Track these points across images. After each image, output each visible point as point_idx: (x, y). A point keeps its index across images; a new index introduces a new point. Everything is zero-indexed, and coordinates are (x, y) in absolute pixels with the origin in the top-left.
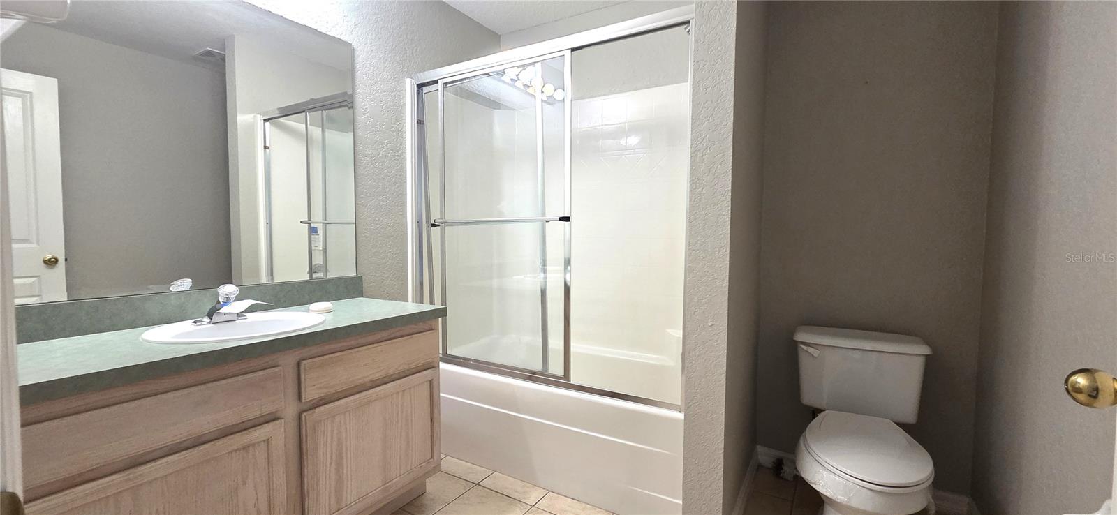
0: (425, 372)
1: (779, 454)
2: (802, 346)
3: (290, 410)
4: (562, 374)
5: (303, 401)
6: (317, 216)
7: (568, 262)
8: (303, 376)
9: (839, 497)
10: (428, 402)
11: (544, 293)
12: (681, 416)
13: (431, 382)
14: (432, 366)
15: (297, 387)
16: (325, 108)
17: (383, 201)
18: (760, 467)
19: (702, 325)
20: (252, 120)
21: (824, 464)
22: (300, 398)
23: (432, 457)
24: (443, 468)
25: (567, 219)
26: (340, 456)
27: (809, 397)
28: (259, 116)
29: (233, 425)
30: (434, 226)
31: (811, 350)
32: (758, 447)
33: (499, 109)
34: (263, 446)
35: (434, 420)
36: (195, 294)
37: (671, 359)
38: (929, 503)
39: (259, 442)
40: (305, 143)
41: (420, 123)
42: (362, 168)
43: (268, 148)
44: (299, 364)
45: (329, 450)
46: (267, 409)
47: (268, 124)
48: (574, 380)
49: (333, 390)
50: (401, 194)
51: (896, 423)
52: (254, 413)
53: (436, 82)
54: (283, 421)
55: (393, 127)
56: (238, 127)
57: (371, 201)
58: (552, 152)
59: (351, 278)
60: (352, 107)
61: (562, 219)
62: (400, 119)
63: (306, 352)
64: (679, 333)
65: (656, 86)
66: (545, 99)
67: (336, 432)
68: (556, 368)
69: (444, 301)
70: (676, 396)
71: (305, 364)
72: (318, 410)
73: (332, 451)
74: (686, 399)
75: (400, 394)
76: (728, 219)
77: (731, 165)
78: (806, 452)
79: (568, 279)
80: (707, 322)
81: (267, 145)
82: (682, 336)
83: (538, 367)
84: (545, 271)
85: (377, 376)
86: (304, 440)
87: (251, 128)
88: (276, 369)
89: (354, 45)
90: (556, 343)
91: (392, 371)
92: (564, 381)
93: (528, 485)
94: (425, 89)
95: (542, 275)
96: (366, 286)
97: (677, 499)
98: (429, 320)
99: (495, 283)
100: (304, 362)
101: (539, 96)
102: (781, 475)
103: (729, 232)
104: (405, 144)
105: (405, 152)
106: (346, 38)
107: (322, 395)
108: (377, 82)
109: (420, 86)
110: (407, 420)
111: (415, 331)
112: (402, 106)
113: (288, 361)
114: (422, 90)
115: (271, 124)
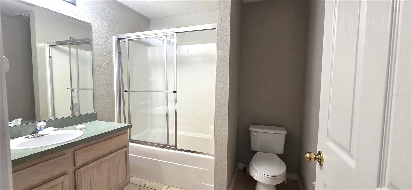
0: (123, 149)
1: (245, 165)
2: (251, 132)
3: (71, 169)
4: (174, 145)
5: (76, 166)
6: (75, 86)
7: (176, 101)
8: (76, 157)
9: (260, 181)
10: (125, 159)
11: (167, 115)
12: (214, 158)
13: (126, 152)
14: (126, 146)
15: (73, 161)
16: (77, 44)
17: (104, 83)
18: (239, 170)
19: (220, 129)
20: (44, 46)
21: (257, 171)
22: (75, 165)
23: (126, 179)
24: (130, 182)
25: (175, 92)
26: (91, 183)
27: (254, 148)
28: (46, 44)
29: (47, 179)
30: (125, 91)
31: (254, 133)
32: (239, 164)
33: (150, 46)
34: (60, 185)
35: (127, 165)
36: (25, 125)
37: (211, 137)
38: (285, 179)
39: (58, 184)
40: (69, 55)
41: (119, 53)
42: (96, 71)
43: (51, 57)
44: (74, 152)
45: (87, 183)
46: (62, 171)
47: (50, 47)
48: (178, 147)
49: (88, 160)
50: (112, 80)
51: (277, 155)
52: (56, 173)
53: (126, 38)
54: (68, 174)
55: (108, 55)
56: (37, 49)
57: (100, 83)
58: (170, 63)
59: (92, 114)
60: (91, 44)
61: (173, 92)
62: (111, 51)
63: (76, 147)
64: (213, 127)
65: (206, 43)
66: (167, 41)
67: (89, 175)
68: (172, 143)
69: (130, 122)
70: (212, 152)
71: (77, 152)
72: (82, 168)
73: (88, 183)
74: (215, 153)
75: (114, 159)
76: (228, 95)
77: (229, 78)
78: (252, 167)
79: (176, 108)
80: (222, 128)
81: (51, 56)
82: (214, 129)
83: (165, 143)
84: (168, 105)
85: (105, 153)
86: (77, 181)
87: (43, 49)
88: (65, 156)
89: (92, 24)
90: (172, 131)
91: (111, 150)
92: (175, 147)
93: (163, 185)
94: (121, 41)
95: (167, 107)
96: (98, 116)
97: (212, 185)
98: (124, 130)
99: (149, 111)
100: (77, 151)
101: (165, 41)
102: (245, 172)
103: (228, 99)
104: (113, 61)
105: (113, 64)
106: (88, 22)
107: (83, 163)
108: (101, 38)
109: (119, 39)
110: (117, 168)
111: (120, 134)
112: (112, 47)
113: (70, 152)
114: (120, 41)
115: (52, 47)
